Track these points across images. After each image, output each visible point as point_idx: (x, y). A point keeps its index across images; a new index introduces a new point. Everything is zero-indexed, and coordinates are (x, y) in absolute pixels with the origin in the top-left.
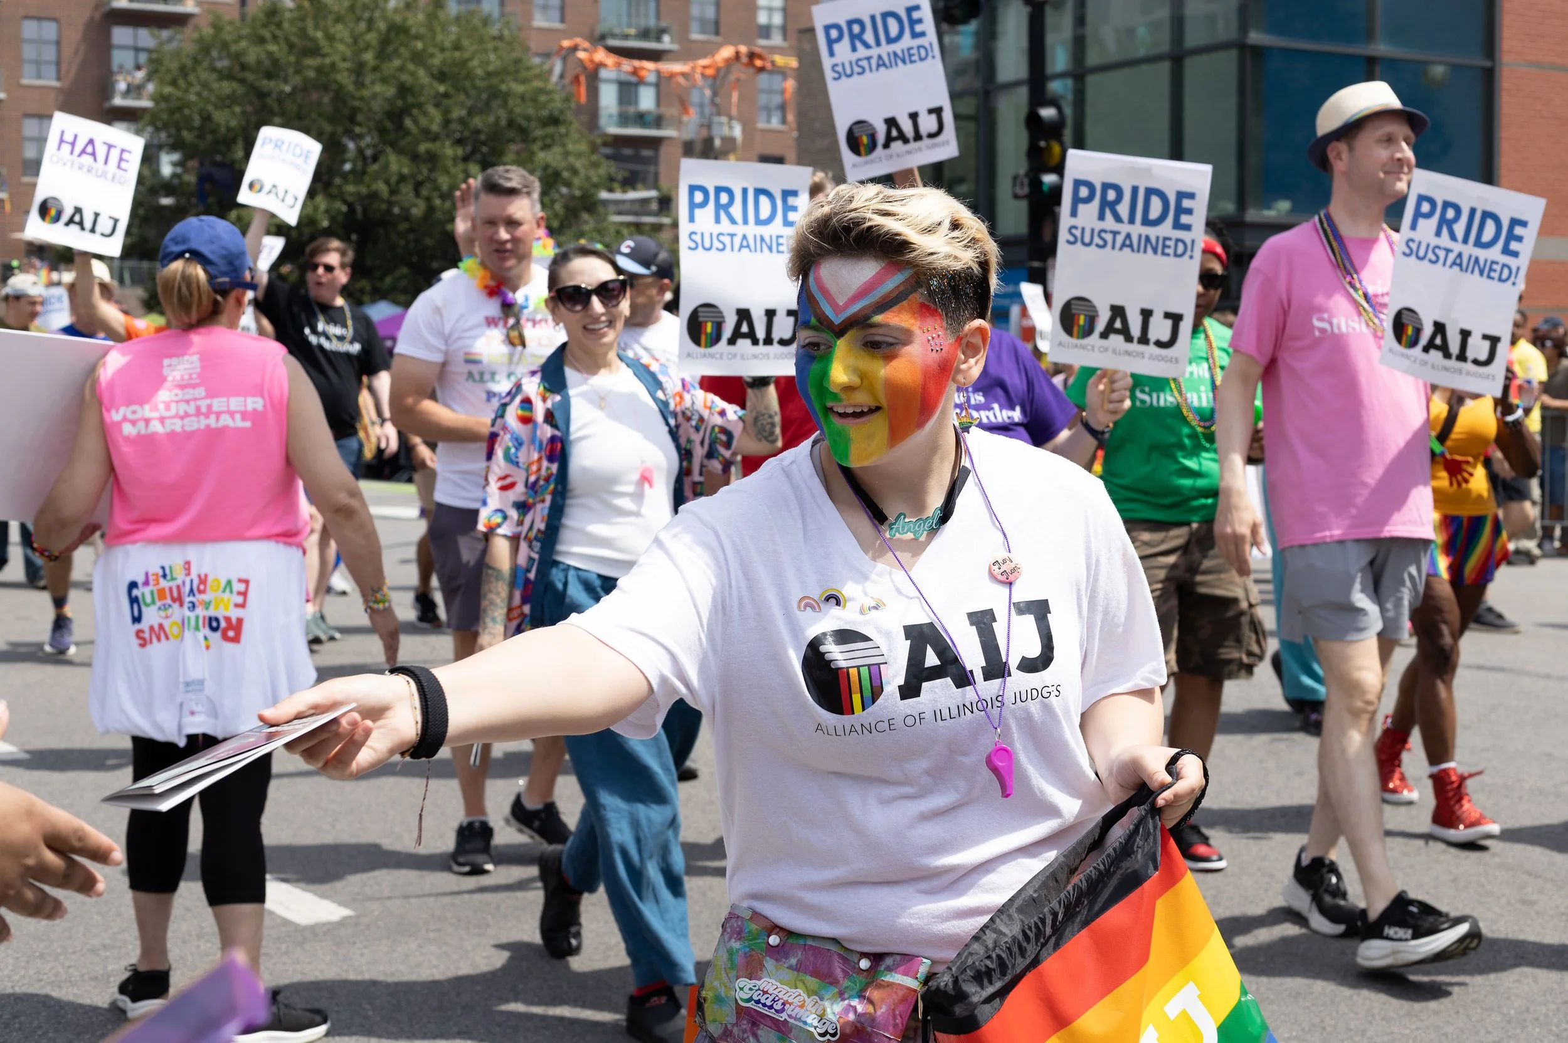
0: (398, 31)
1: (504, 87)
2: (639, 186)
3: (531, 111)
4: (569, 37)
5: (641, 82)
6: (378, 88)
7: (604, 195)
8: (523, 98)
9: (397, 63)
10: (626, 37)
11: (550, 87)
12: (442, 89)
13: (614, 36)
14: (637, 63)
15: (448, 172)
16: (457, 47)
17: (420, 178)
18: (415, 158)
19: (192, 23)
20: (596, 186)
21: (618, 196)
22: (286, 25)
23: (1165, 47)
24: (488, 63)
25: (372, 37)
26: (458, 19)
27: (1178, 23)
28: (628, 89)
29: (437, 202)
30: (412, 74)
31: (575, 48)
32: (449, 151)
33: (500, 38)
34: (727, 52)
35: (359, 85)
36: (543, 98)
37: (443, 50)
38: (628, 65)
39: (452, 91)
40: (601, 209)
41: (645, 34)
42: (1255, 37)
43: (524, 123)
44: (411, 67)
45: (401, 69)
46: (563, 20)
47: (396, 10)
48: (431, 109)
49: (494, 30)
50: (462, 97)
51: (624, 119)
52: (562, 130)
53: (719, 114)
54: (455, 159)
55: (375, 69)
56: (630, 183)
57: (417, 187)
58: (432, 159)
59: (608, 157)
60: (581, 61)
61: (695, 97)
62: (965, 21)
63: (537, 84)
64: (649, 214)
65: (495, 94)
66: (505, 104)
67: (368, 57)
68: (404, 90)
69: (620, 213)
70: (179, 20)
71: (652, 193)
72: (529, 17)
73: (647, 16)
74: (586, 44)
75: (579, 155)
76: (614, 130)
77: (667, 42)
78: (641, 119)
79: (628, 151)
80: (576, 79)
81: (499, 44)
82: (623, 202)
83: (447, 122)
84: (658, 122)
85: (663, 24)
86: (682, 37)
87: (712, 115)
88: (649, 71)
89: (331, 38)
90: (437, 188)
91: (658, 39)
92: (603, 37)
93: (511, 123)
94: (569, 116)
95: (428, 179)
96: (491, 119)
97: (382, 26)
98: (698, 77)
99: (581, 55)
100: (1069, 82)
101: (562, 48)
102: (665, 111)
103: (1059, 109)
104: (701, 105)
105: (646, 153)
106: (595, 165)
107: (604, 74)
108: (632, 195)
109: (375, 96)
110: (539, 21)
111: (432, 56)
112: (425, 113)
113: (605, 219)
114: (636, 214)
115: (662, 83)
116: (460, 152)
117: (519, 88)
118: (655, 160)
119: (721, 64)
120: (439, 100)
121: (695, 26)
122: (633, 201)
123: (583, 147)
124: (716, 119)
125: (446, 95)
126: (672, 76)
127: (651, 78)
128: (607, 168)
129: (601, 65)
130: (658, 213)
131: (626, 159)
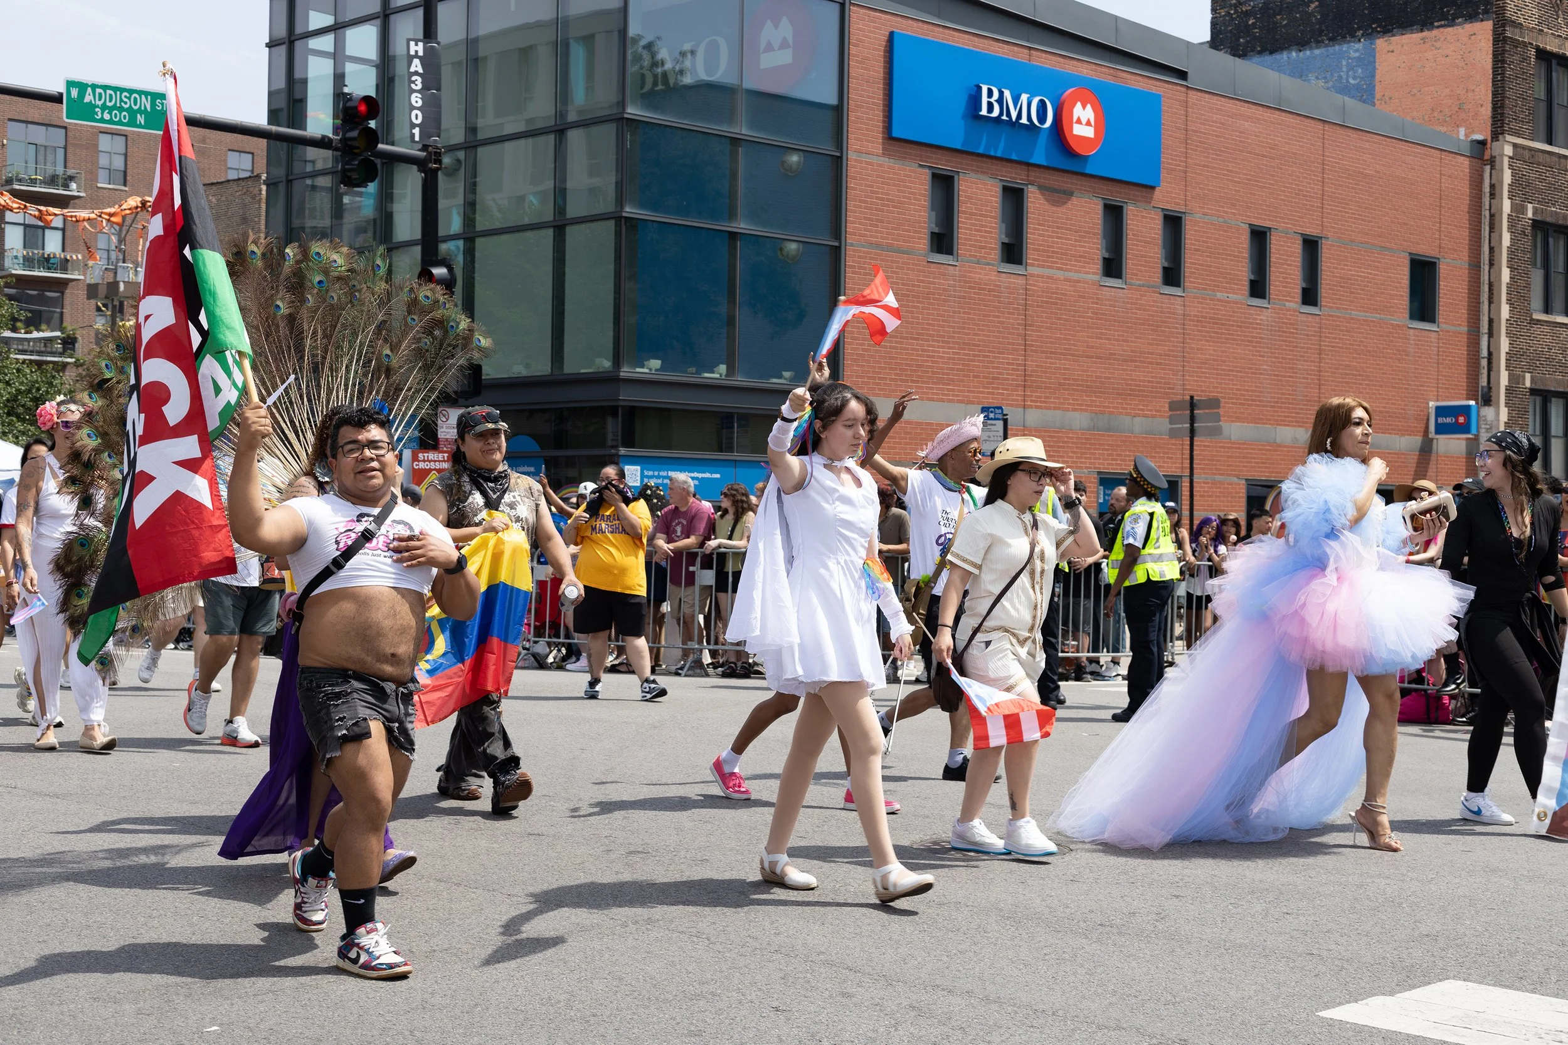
2: (44, 327)
5: (48, 226)
7: (7, 334)
10: (33, 182)
13: (20, 180)
14: (42, 208)
21: (22, 335)
23: (550, 216)
27: (560, 193)
28: (33, 233)
34: (134, 201)
38: (33, 209)
41: (52, 180)
42: (629, 210)
51: (28, 262)
53: (124, 262)
56: (34, 322)
59: (11, 298)
61: (102, 243)
62: (363, 183)
64: (53, 354)
69: (23, 352)
71: (58, 334)
73: (54, 164)
76: (19, 271)
77: (74, 189)
78: (47, 262)
79: (33, 291)
82: (28, 340)
84: (65, 264)
85: (70, 172)
86: (90, 185)
87: (118, 260)
88: (56, 215)
91: (66, 186)
92: (9, 181)
98: (104, 222)
100: (460, 243)
102: (70, 255)
103: (450, 269)
104: (108, 251)
105: (52, 294)
107: (9, 216)
108: (36, 335)
113: (7, 357)
114: (39, 353)
115: (68, 228)
118: (60, 302)
119: (128, 212)
121: (102, 175)
122: (40, 339)
124: (121, 264)
126: (78, 221)
127: (58, 222)
128: (10, 308)
129: (6, 209)
130: (61, 354)
131: (30, 300)
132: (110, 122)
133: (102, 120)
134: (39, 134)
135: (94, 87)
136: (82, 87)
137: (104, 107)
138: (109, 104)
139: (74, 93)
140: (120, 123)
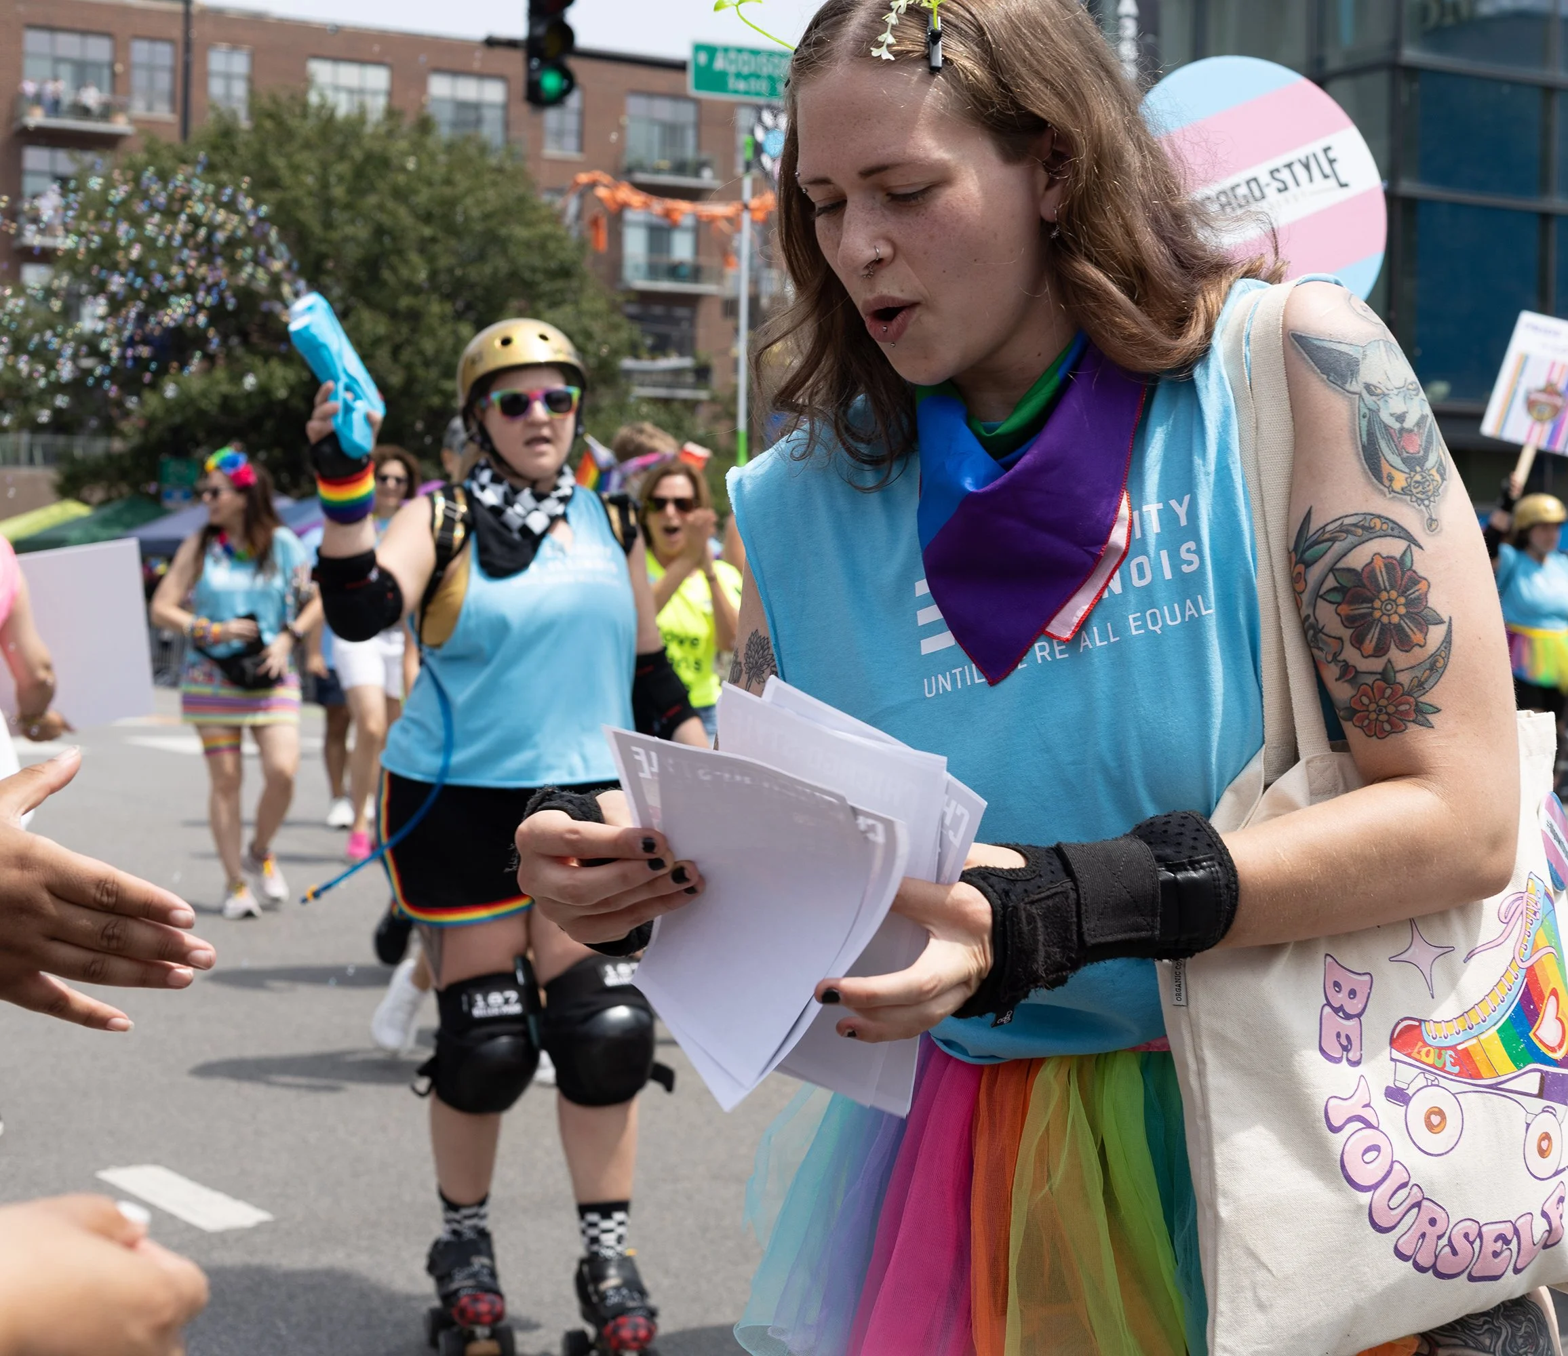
0: (378, 163)
1: (503, 231)
2: (671, 352)
3: (537, 260)
4: (587, 168)
5: (675, 226)
6: (349, 230)
7: (628, 363)
8: (528, 245)
9: (372, 200)
10: (658, 171)
11: (561, 232)
12: (427, 231)
13: (642, 169)
14: (669, 203)
15: (432, 333)
16: (448, 182)
17: (398, 339)
18: (394, 315)
19: (124, 146)
20: (616, 353)
21: (645, 364)
22: (242, 151)
24: (485, 201)
25: (343, 168)
26: (450, 148)
28: (659, 234)
29: (420, 372)
30: (393, 214)
31: (593, 185)
32: (436, 308)
33: (500, 170)
35: (328, 225)
36: (552, 246)
37: (430, 183)
38: (658, 206)
39: (440, 235)
40: (623, 381)
41: (680, 168)
42: (1409, 187)
43: (527, 275)
44: (390, 204)
45: (381, 207)
46: (581, 148)
47: (375, 136)
48: (414, 257)
49: (493, 161)
50: (453, 243)
51: (653, 271)
52: (575, 283)
54: (443, 319)
55: (348, 206)
56: (660, 348)
57: (396, 351)
58: (414, 317)
59: (632, 318)
60: (600, 200)
63: (547, 228)
64: (683, 388)
65: (493, 241)
66: (504, 251)
67: (338, 192)
68: (380, 231)
69: (647, 386)
70: (108, 142)
71: (686, 362)
72: (538, 143)
73: (684, 146)
74: (605, 178)
75: (595, 316)
76: (641, 283)
77: (707, 178)
78: (674, 271)
79: (658, 310)
80: (595, 223)
81: (500, 178)
82: (652, 372)
83: (433, 275)
84: (696, 273)
85: (705, 156)
86: (726, 172)
88: (683, 213)
89: (296, 169)
90: (421, 353)
91: (697, 173)
92: (629, 171)
93: (514, 275)
94: (586, 266)
95: (408, 342)
96: (488, 269)
97: (357, 154)
99: (602, 192)
101: (577, 184)
102: (704, 261)
105: (681, 312)
106: (615, 327)
107: (630, 215)
108: (663, 363)
109: (346, 239)
110: (551, 151)
111: (415, 192)
112: (406, 262)
113: (627, 393)
114: (667, 386)
115: (701, 228)
116: (448, 308)
117: (520, 232)
118: (692, 321)
120: (424, 246)
122: (665, 372)
123: (601, 305)
125: (433, 240)
126: (712, 220)
127: (687, 221)
128: (628, 332)
129: (624, 206)
130: (694, 388)
131: (657, 320)
132: (747, 93)
133: (736, 92)
134: (664, 110)
135: (726, 50)
136: (711, 50)
137: (738, 75)
138: (746, 70)
139: (703, 58)
140: (758, 94)
